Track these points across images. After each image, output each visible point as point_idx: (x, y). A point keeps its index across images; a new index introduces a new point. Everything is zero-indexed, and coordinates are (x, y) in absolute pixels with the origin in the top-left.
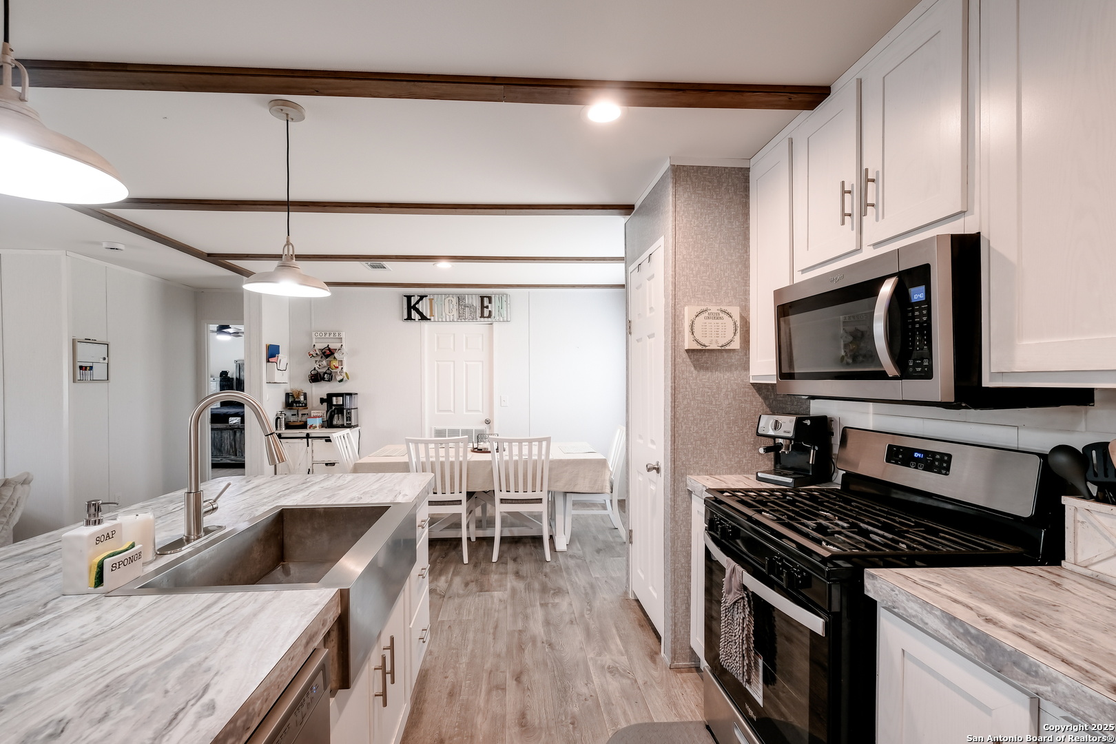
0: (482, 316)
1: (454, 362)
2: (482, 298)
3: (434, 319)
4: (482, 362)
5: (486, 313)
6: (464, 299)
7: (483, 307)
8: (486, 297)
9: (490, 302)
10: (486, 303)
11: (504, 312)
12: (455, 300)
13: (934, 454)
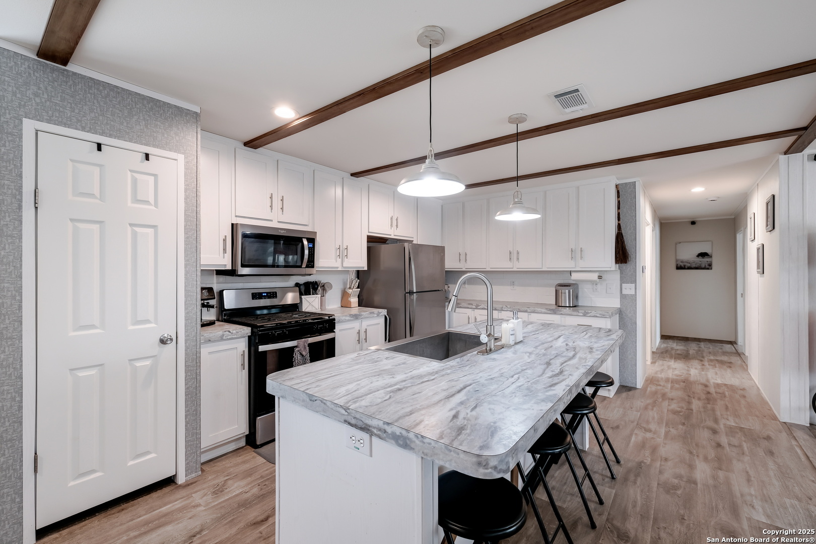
13: (270, 293)
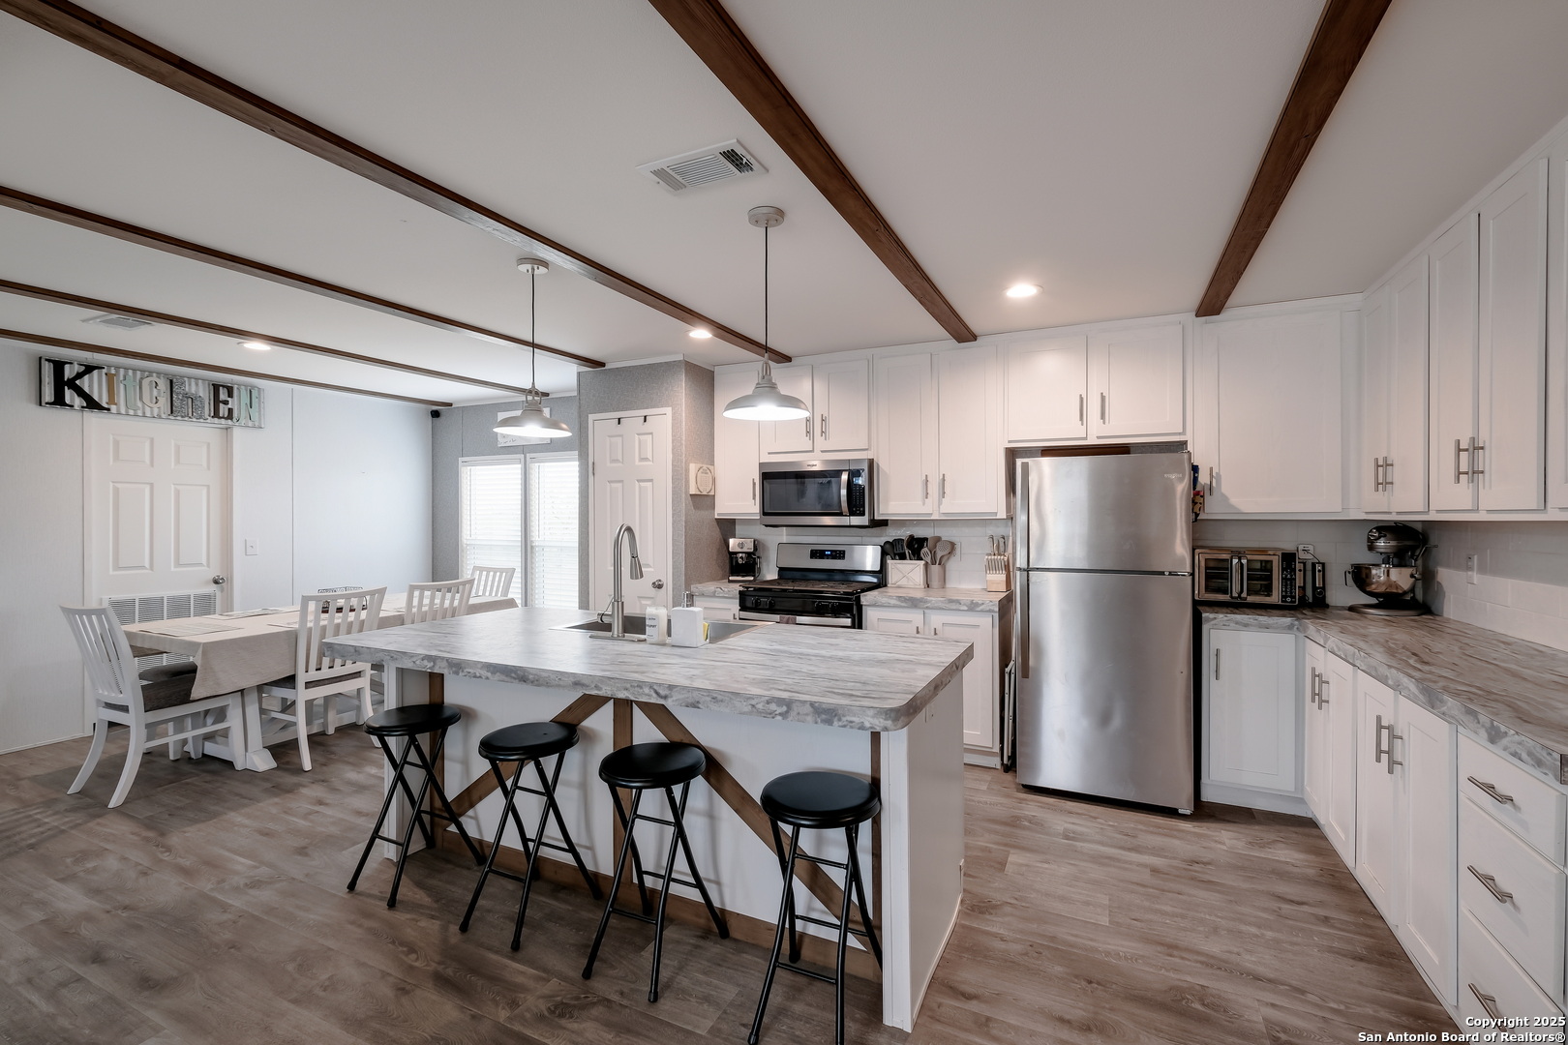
0: (216, 415)
1: (152, 485)
2: (216, 387)
3: (118, 409)
4: (208, 486)
5: (223, 410)
6: (183, 383)
7: (217, 401)
8: (223, 386)
9: (230, 395)
10: (223, 396)
11: (254, 412)
12: (163, 385)
13: (835, 551)
